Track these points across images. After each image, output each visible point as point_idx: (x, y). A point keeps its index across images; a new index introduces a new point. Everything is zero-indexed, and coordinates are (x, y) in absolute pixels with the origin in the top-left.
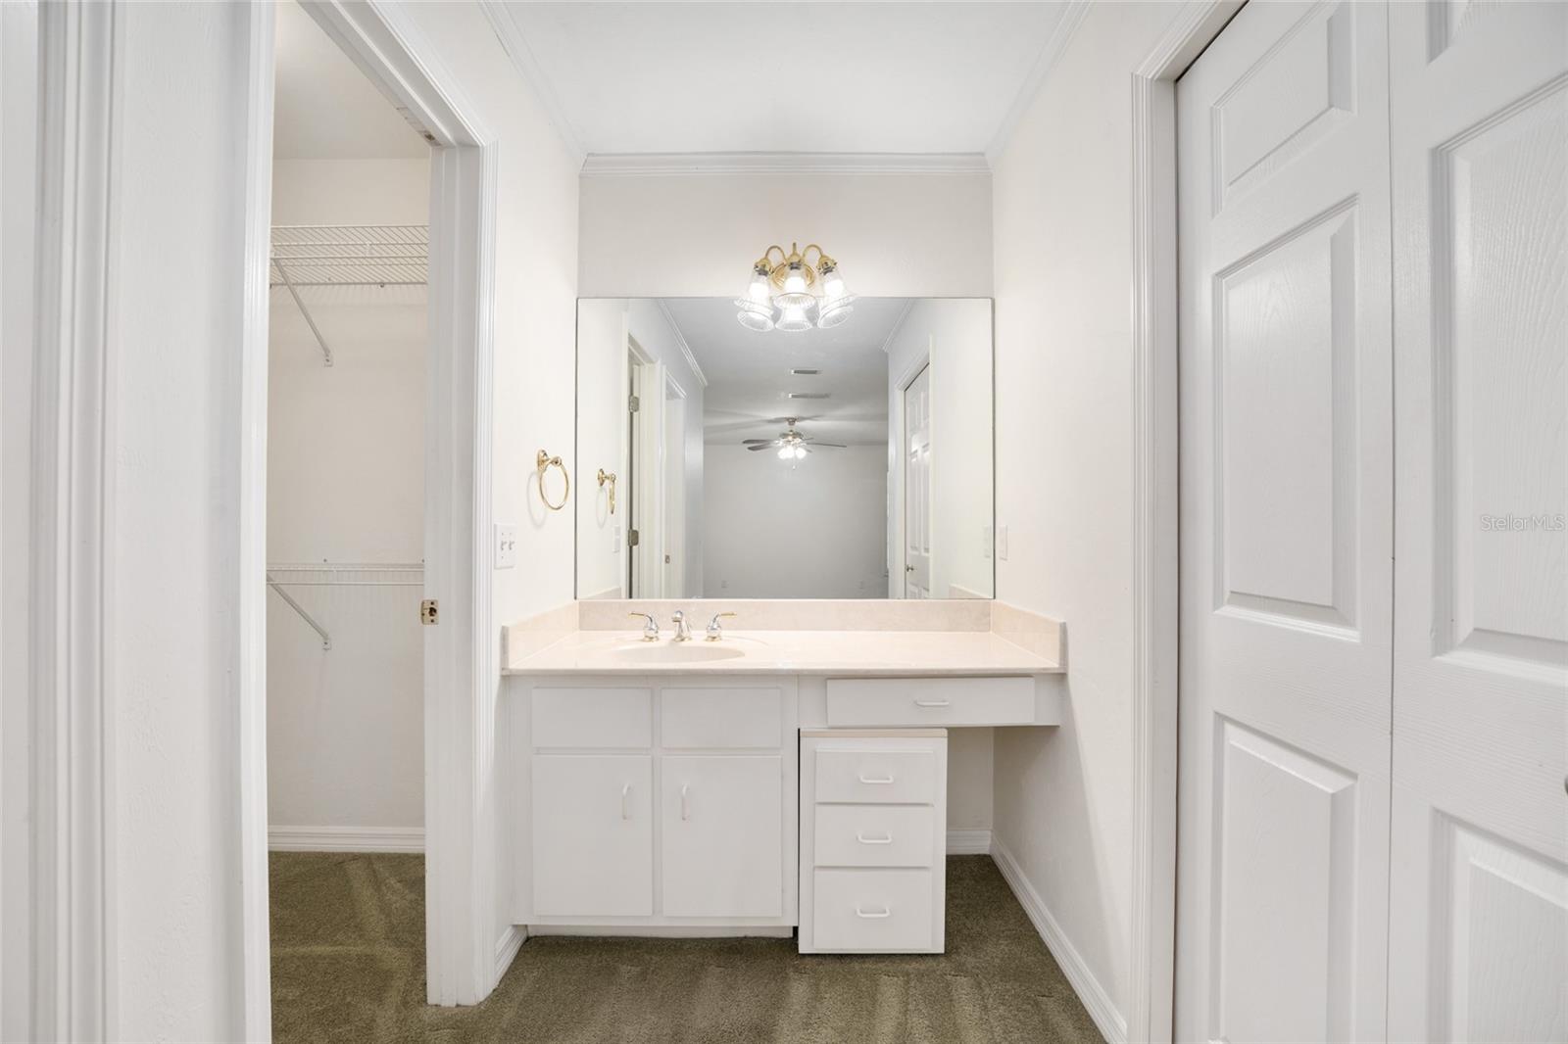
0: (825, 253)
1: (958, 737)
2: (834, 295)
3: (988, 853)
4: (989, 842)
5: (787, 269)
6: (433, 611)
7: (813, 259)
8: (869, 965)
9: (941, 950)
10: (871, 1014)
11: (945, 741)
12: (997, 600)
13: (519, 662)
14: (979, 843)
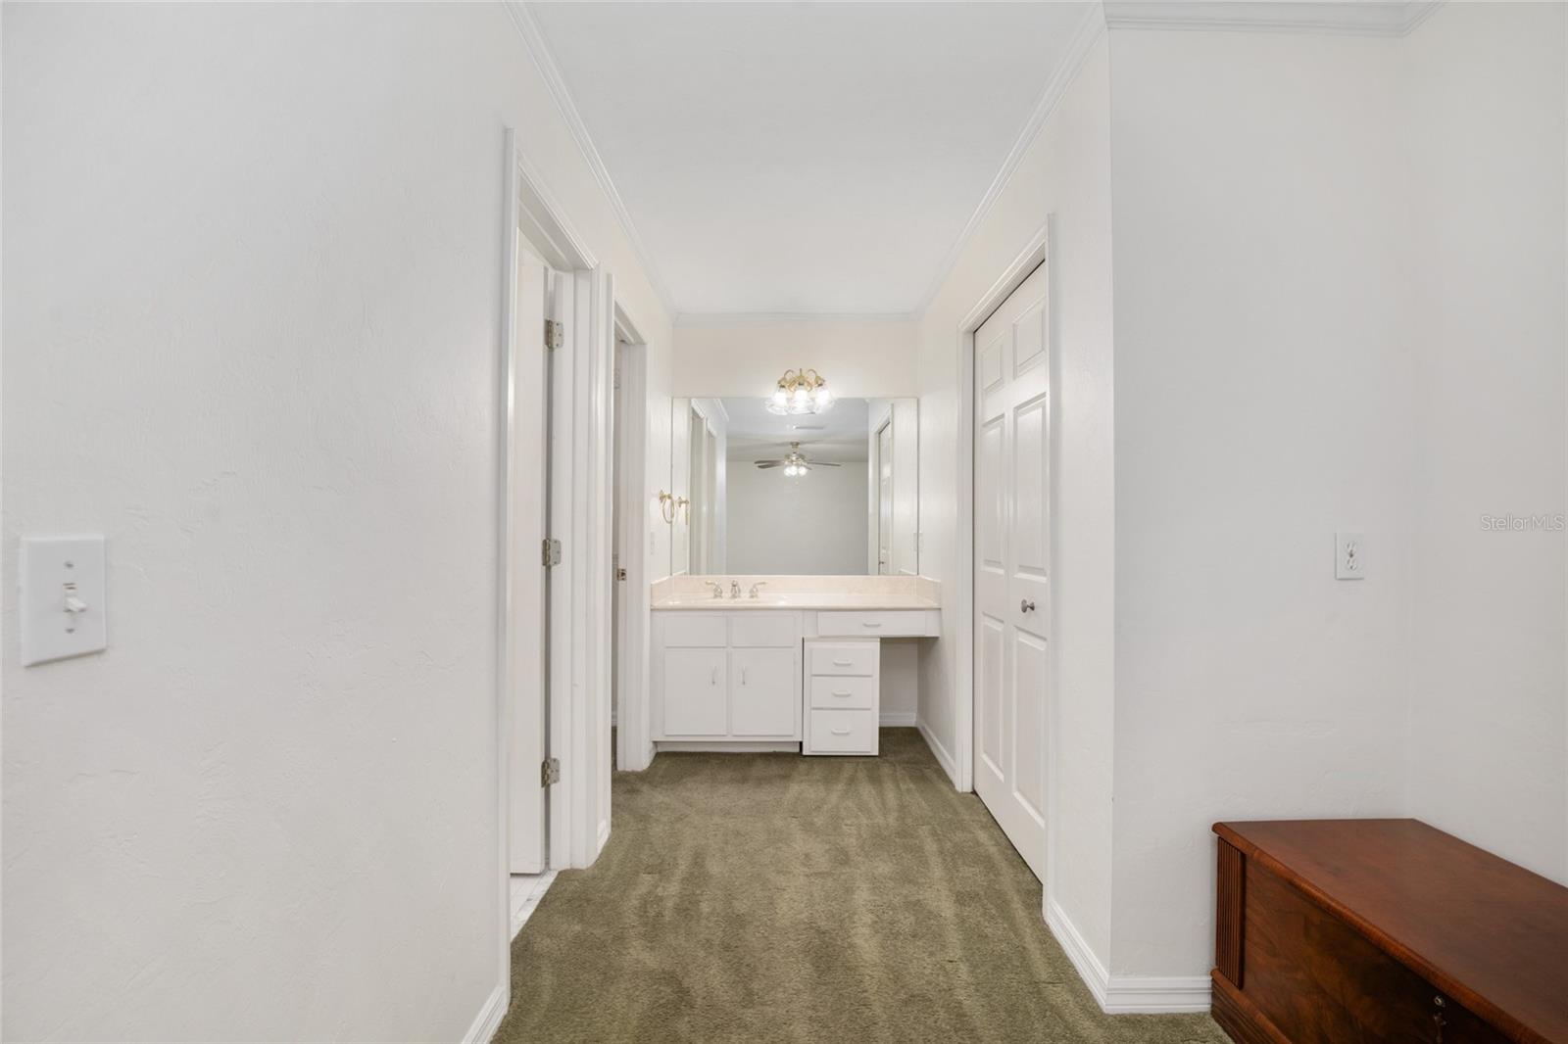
0: (819, 374)
1: (885, 642)
2: (824, 398)
3: (913, 725)
4: (915, 720)
5: (797, 385)
6: (623, 574)
7: (812, 379)
8: (840, 760)
9: (877, 753)
10: (839, 773)
11: (879, 644)
12: (920, 575)
13: (657, 604)
14: (908, 719)
